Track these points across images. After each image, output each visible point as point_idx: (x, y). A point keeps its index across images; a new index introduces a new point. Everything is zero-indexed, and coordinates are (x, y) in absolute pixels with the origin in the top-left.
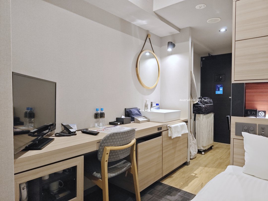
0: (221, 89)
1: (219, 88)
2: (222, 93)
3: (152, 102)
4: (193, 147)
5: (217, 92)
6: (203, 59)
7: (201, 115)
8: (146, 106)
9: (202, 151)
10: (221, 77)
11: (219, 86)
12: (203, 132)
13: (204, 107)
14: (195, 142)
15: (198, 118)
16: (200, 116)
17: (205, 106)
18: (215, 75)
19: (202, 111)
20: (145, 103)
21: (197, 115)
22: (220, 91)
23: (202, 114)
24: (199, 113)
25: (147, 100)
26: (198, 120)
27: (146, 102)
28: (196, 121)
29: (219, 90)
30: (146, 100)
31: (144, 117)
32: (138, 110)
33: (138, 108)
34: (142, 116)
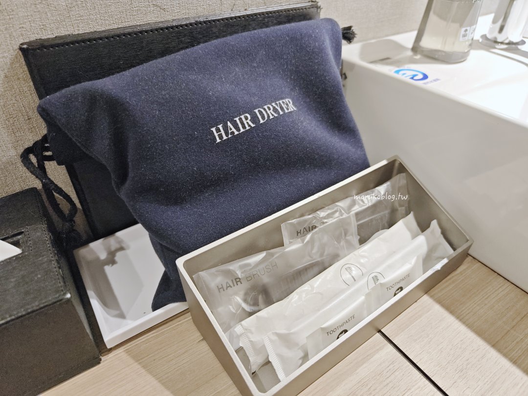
31: (389, 173)
32: (321, 50)
33: (323, 15)
34: (368, 166)
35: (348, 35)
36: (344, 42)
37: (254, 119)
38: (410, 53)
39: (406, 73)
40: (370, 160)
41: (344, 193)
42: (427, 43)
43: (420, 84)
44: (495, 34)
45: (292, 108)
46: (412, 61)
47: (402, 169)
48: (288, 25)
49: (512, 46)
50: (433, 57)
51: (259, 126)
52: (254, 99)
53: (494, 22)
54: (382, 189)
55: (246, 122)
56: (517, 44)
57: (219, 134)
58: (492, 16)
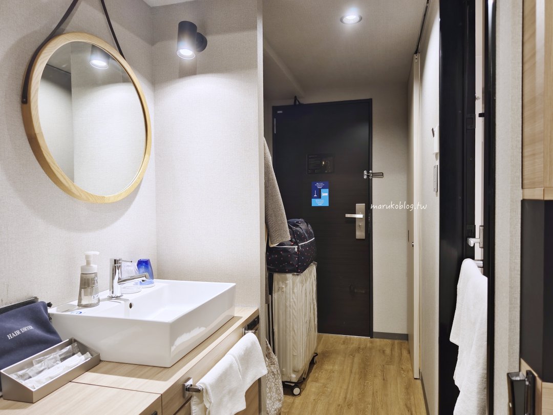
0: (325, 194)
1: (320, 189)
2: (327, 205)
3: (115, 261)
4: (270, 388)
5: (316, 203)
6: (279, 112)
7: (289, 276)
8: (87, 283)
9: (293, 385)
10: (323, 163)
11: (319, 185)
12: (295, 327)
13: (296, 249)
14: (275, 371)
15: (281, 285)
16: (286, 279)
17: (298, 248)
18: (310, 157)
19: (292, 265)
20: (82, 268)
21: (276, 276)
22: (322, 200)
23: (290, 272)
24: (283, 271)
25: (91, 253)
26: (280, 292)
27: (88, 263)
28: (275, 296)
29: (319, 197)
30: (87, 257)
31: (70, 342)
32: (40, 311)
33: (39, 301)
34: (62, 341)
35: (50, 305)
36: (48, 308)
37: (20, 331)
38: (78, 307)
39: (75, 313)
40: (62, 339)
41: (54, 350)
42: (84, 303)
43: (80, 314)
44: (111, 295)
45: (32, 328)
46: (78, 309)
47: (75, 341)
48: (27, 306)
49: (117, 297)
50: (86, 306)
51: (22, 333)
52: (20, 327)
53: (110, 291)
54: (68, 347)
55: (18, 333)
56: (121, 296)
57: (10, 337)
58: (109, 290)
